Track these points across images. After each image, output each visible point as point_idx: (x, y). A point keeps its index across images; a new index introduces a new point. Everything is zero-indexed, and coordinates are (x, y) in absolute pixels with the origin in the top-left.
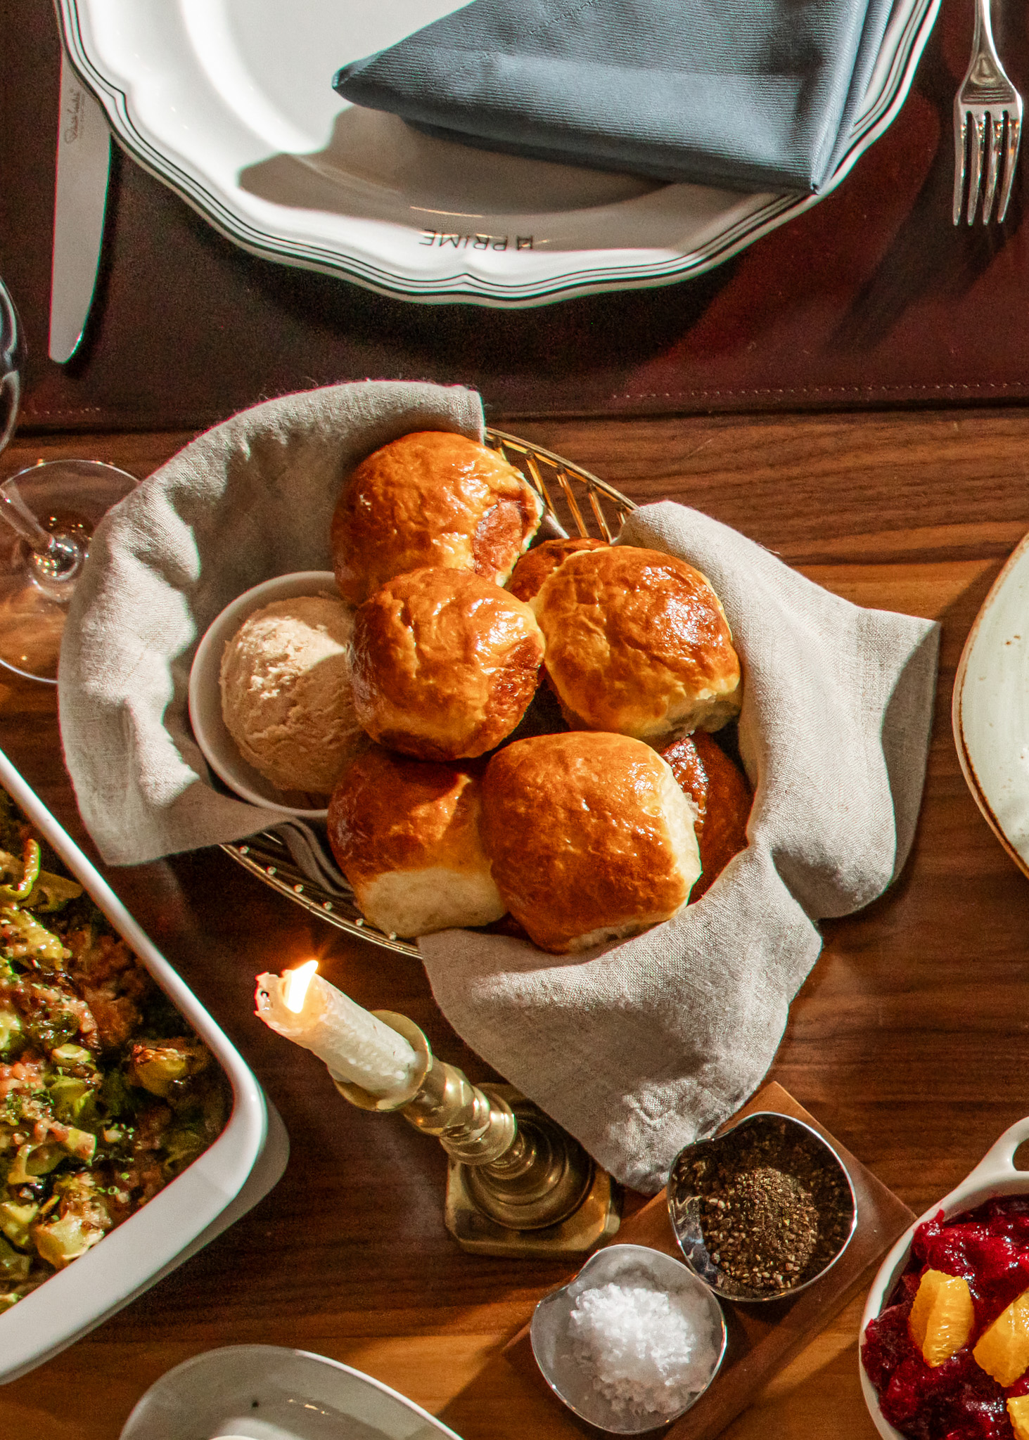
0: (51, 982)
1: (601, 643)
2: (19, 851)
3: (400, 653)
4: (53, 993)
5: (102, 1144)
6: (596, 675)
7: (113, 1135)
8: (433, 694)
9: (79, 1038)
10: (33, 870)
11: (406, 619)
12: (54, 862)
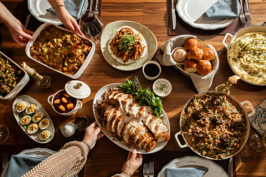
0: (10, 68)
1: (208, 54)
2: (7, 61)
3: (196, 53)
4: (11, 69)
5: (16, 79)
6: (207, 56)
7: (17, 78)
8: (198, 56)
9: (13, 72)
10: (8, 61)
11: (196, 51)
12: (9, 61)
